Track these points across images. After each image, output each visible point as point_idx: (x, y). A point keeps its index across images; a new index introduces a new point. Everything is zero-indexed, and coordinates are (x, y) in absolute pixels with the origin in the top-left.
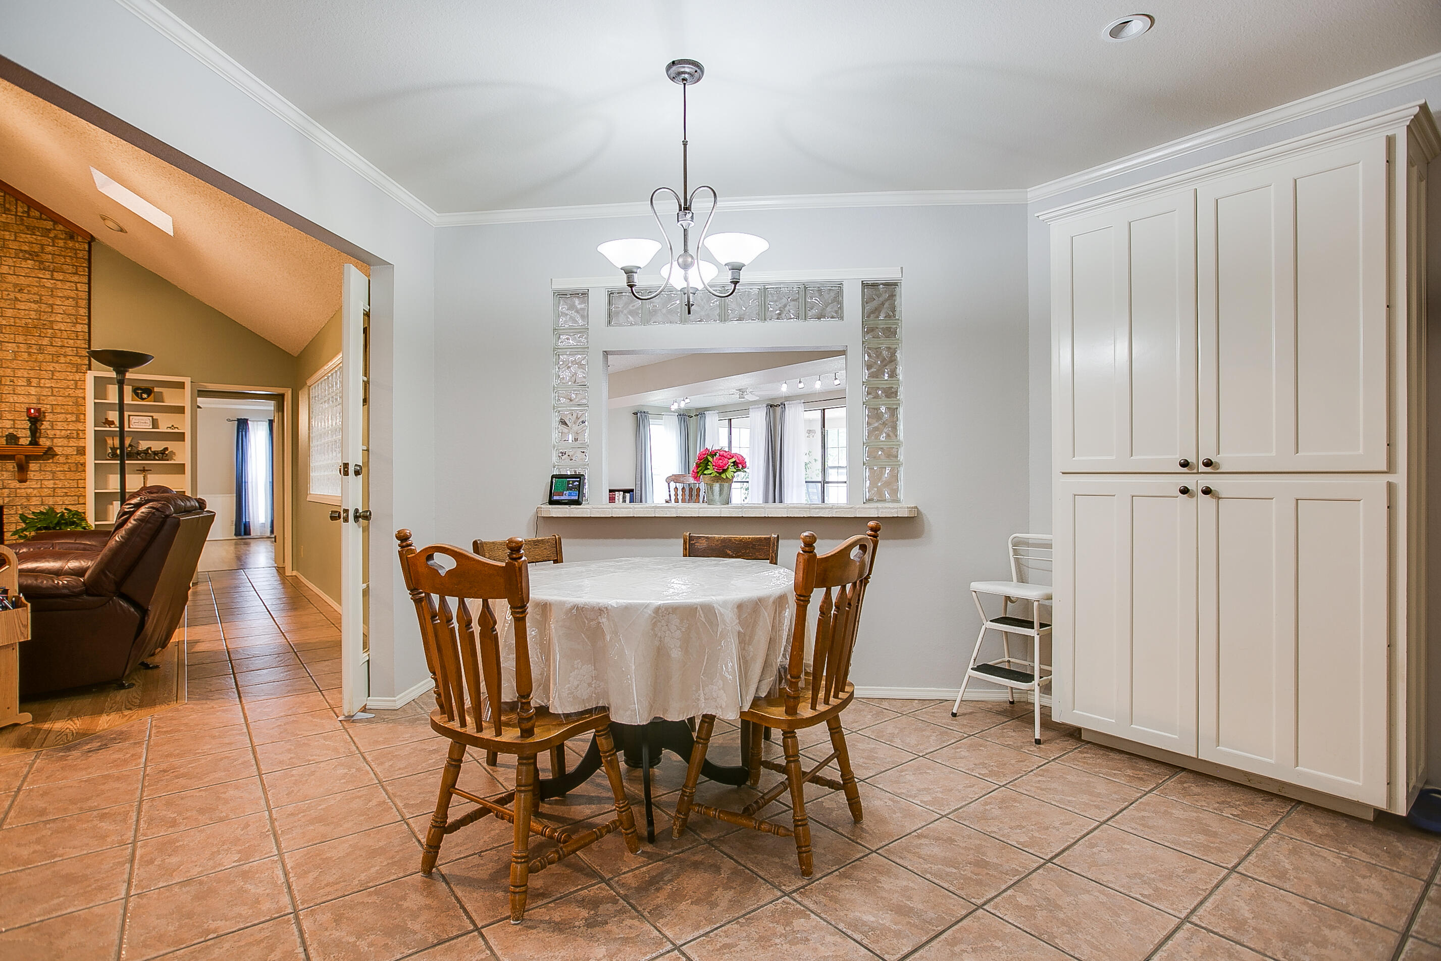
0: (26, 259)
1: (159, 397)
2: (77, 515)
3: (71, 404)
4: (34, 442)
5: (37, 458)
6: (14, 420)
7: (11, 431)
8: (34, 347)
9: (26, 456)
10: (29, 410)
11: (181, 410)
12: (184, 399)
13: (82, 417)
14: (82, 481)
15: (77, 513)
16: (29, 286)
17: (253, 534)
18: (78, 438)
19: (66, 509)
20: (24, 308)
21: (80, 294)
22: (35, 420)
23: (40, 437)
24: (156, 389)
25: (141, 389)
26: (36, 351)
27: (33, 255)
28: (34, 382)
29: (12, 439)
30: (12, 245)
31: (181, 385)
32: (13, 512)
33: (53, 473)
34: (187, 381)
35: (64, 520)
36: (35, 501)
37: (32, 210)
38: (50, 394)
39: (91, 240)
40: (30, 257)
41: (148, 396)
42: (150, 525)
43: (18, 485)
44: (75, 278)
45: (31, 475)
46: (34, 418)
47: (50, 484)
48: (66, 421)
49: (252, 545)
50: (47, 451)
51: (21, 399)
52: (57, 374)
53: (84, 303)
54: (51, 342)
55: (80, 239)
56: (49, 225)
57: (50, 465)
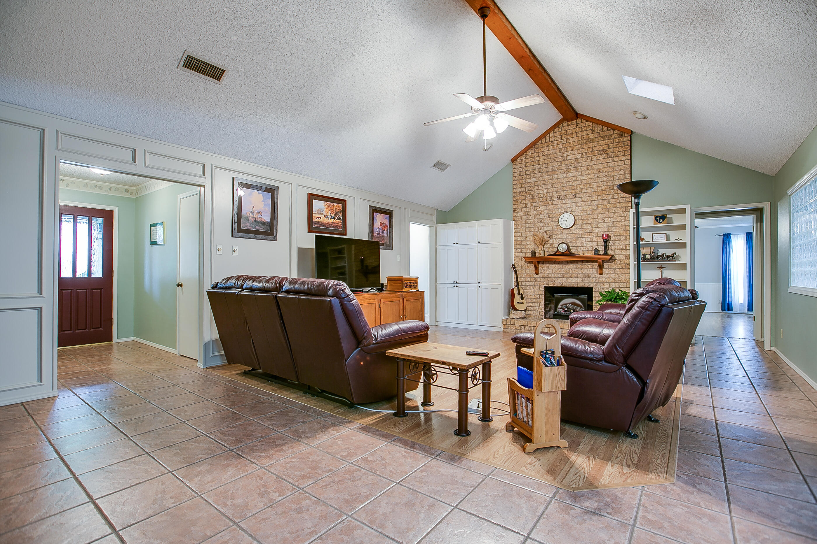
0: (602, 154)
1: (670, 221)
2: (625, 294)
3: (622, 230)
4: (606, 253)
5: (607, 261)
6: (597, 241)
7: (596, 247)
8: (606, 201)
9: (602, 260)
10: (603, 235)
11: (683, 227)
12: (686, 219)
13: (628, 237)
14: (628, 274)
15: (625, 293)
16: (603, 168)
17: (735, 310)
18: (626, 249)
19: (620, 290)
20: (601, 181)
21: (626, 166)
22: (606, 241)
23: (608, 250)
24: (668, 216)
25: (659, 217)
26: (606, 203)
27: (604, 151)
28: (606, 220)
29: (597, 251)
30: (596, 149)
31: (684, 211)
32: (597, 290)
33: (614, 269)
34: (687, 207)
35: (619, 296)
36: (606, 285)
37: (604, 127)
38: (613, 225)
39: (631, 133)
40: (603, 153)
41: (663, 221)
42: (648, 312)
43: (599, 276)
44: (624, 158)
45: (605, 271)
46: (605, 239)
47: (613, 276)
48: (620, 240)
49: (733, 318)
50: (611, 258)
51: (600, 230)
52: (616, 214)
53: (628, 171)
54: (613, 197)
55: (626, 135)
56: (611, 132)
57: (613, 265)
